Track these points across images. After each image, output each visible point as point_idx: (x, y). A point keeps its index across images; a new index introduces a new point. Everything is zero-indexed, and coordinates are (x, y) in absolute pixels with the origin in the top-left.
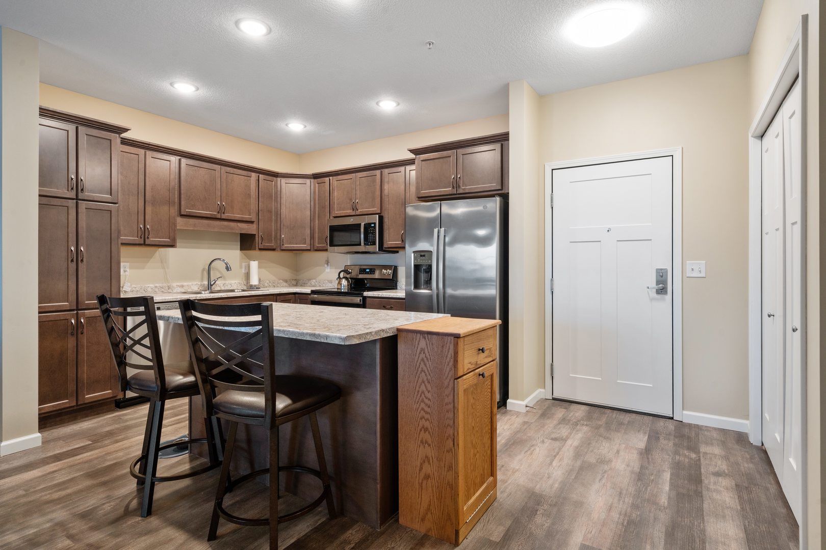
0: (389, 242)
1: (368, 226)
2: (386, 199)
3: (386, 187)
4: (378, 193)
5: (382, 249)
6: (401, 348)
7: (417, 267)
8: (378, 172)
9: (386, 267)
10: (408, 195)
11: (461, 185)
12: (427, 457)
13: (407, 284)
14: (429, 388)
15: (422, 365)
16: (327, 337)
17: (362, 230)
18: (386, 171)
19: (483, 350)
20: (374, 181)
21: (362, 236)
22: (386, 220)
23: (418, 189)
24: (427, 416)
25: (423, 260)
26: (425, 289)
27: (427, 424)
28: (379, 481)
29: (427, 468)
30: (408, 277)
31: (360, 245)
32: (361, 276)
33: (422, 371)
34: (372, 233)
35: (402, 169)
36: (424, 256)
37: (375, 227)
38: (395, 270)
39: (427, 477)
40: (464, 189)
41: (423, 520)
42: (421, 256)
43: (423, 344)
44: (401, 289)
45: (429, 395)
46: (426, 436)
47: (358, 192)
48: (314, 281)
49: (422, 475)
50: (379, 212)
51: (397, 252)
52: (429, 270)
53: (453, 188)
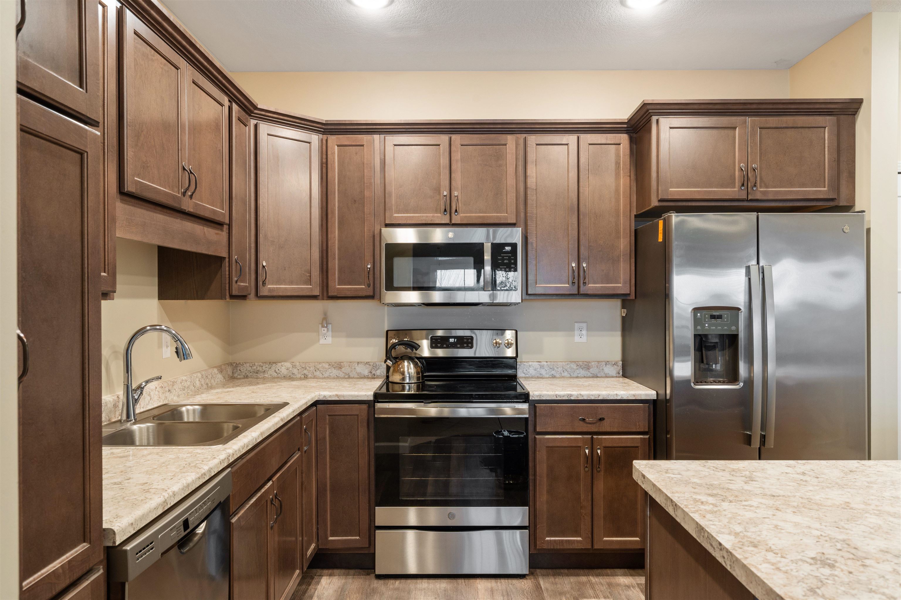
3: (531, 171)
25: (713, 325)
36: (720, 317)
40: (764, 193)
42: (713, 317)
48: (288, 365)
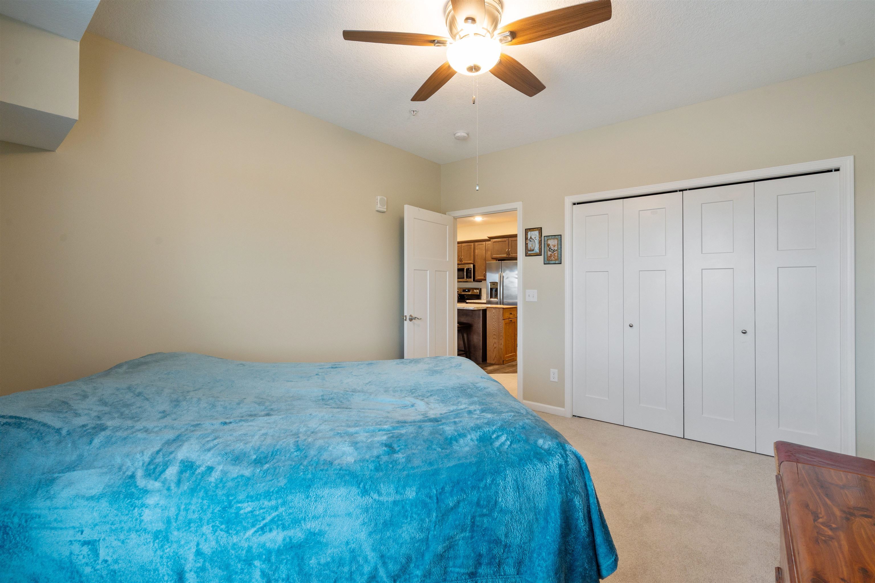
0: (478, 277)
1: (468, 270)
2: (476, 257)
3: (476, 251)
4: (472, 254)
5: (474, 280)
6: (488, 312)
7: (491, 289)
8: (472, 244)
9: (476, 289)
10: (487, 255)
11: (510, 254)
12: (495, 342)
13: (487, 297)
14: (496, 323)
15: (494, 317)
16: (469, 308)
17: (465, 271)
18: (476, 244)
19: (511, 314)
20: (471, 248)
21: (465, 273)
22: (476, 267)
23: (492, 254)
24: (495, 331)
25: (494, 286)
26: (495, 298)
27: (495, 333)
28: (481, 349)
29: (495, 345)
30: (487, 294)
31: (464, 278)
32: (463, 293)
33: (494, 318)
34: (470, 273)
35: (484, 243)
37: (471, 270)
38: (480, 290)
39: (495, 348)
40: (511, 256)
41: (494, 360)
42: (493, 284)
43: (494, 311)
44: (484, 299)
45: (496, 325)
46: (494, 336)
47: (463, 253)
49: (494, 348)
50: (473, 263)
51: (481, 282)
52: (496, 290)
53: (507, 255)
